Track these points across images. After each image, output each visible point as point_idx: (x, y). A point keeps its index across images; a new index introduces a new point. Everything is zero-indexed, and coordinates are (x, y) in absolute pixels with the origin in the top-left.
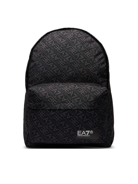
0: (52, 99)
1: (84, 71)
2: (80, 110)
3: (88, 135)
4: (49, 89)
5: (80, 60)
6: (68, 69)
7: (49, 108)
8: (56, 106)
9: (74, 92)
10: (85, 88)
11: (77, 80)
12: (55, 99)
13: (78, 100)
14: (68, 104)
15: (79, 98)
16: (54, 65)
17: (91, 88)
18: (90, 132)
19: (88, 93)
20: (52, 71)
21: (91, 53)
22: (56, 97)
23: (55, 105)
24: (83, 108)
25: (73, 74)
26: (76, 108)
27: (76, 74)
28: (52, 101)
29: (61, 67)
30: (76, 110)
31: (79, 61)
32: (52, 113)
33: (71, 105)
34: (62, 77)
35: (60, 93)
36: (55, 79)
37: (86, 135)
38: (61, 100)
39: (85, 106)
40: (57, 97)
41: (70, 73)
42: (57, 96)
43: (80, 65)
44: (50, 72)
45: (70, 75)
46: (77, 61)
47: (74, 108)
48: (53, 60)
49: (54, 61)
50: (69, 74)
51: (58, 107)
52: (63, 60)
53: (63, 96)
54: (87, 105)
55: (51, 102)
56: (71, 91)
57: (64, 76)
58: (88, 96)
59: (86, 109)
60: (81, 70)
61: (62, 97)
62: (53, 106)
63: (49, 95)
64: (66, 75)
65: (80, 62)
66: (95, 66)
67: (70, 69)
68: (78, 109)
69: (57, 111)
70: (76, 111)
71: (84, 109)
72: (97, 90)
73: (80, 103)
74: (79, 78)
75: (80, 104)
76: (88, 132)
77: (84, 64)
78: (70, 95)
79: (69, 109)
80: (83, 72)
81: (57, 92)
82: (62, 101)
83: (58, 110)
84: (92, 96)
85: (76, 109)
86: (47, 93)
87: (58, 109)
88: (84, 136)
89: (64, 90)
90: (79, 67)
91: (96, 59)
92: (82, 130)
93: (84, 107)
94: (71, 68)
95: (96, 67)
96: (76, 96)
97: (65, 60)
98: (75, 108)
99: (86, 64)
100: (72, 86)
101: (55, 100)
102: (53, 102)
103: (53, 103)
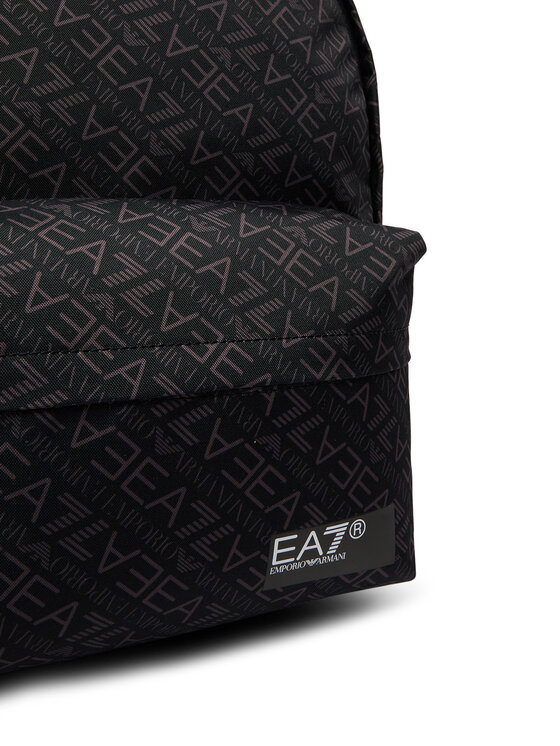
0: (82, 320)
1: (263, 121)
2: (297, 386)
3: (339, 551)
4: (44, 245)
5: (232, 47)
6: (155, 104)
7: (58, 398)
8: (122, 371)
9: (237, 265)
10: (299, 232)
11: (221, 184)
12: (101, 319)
13: (276, 318)
14: (212, 348)
15: (276, 304)
16: (51, 67)
17: (338, 233)
18: (347, 531)
19: (328, 270)
20: (33, 109)
21: (295, 12)
22: (105, 301)
23: (108, 366)
24: (314, 373)
25: (189, 139)
26: (268, 377)
27: (211, 143)
28: (82, 332)
29: (107, 84)
30: (267, 388)
31: (225, 55)
32: (85, 433)
33: (233, 355)
34: (117, 160)
35: (133, 269)
36: (58, 171)
37: (325, 554)
38: (153, 322)
39: (325, 354)
40: (120, 304)
41: (171, 133)
42: (115, 292)
43: (236, 82)
44: (19, 113)
45: (171, 146)
46: (214, 50)
47: (257, 381)
48: (40, 30)
49: (45, 35)
50: (160, 137)
51: (136, 384)
52: (118, 38)
53: (164, 293)
54: (338, 348)
55: (71, 345)
56: (217, 252)
57: (127, 149)
58: (330, 287)
59: (334, 381)
60: (243, 114)
61: (156, 301)
62: (95, 379)
63: (52, 285)
64: (144, 148)
65: (235, 59)
66: (320, 97)
67: (173, 108)
68: (281, 386)
69: (124, 411)
70: (271, 398)
71: (319, 376)
72: (376, 243)
73: (288, 338)
74: (231, 174)
75: (293, 342)
76: (338, 530)
77: (259, 76)
78: (210, 281)
79: (223, 391)
80: (256, 129)
81: (111, 265)
82: (164, 329)
83: (137, 402)
84: (357, 287)
85: (271, 386)
86: (32, 273)
87: (134, 395)
88: (312, 562)
89: (164, 251)
90: (230, 92)
91: (322, 55)
92: (300, 524)
93: (317, 366)
94: (175, 95)
95: (330, 102)
96: (257, 289)
97: (130, 38)
98: (261, 379)
99: (274, 76)
100: (210, 224)
101: (102, 328)
102: (92, 341)
103: (93, 349)
